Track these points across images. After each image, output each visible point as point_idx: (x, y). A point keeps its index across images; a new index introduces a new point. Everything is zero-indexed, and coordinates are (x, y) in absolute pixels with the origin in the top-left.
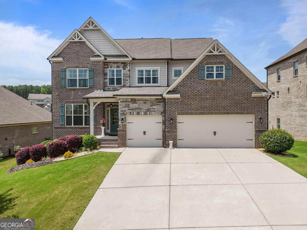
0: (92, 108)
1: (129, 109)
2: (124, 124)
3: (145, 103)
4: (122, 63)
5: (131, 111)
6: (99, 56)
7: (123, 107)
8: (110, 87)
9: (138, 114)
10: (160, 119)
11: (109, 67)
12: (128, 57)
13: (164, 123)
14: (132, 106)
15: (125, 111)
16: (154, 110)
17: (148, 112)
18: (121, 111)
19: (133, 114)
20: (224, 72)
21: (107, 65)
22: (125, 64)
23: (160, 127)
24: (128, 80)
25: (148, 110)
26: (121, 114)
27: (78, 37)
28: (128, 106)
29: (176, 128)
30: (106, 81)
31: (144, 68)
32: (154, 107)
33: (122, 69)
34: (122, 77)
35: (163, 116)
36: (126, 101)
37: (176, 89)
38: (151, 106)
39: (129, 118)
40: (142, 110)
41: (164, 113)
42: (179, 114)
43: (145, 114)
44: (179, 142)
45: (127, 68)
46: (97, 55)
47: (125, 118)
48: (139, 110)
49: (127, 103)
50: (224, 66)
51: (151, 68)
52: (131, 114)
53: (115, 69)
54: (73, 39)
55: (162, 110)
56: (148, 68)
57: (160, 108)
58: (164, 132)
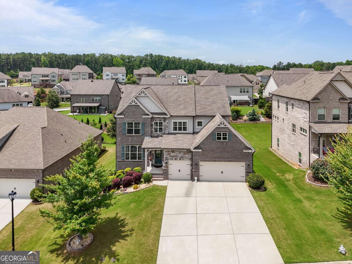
0: (146, 154)
1: (170, 157)
2: (167, 165)
3: (180, 153)
4: (163, 118)
5: (171, 157)
6: (148, 115)
7: (166, 155)
8: (155, 133)
9: (176, 159)
10: (189, 162)
11: (155, 120)
12: (167, 115)
13: (192, 165)
14: (172, 154)
15: (168, 157)
16: (186, 157)
17: (182, 159)
18: (165, 157)
19: (173, 160)
20: (227, 137)
21: (153, 119)
22: (165, 119)
23: (189, 168)
24: (166, 129)
25: (182, 157)
26: (165, 159)
27: (134, 102)
28: (170, 154)
29: (199, 169)
30: (152, 129)
31: (178, 121)
32: (185, 155)
33: (163, 122)
34: (163, 127)
35: (191, 161)
36: (168, 152)
37: (199, 146)
38: (184, 154)
39: (170, 162)
40: (178, 157)
41: (192, 159)
42: (201, 161)
43: (180, 159)
44: (201, 178)
45: (166, 121)
46: (147, 114)
47: (168, 162)
48: (176, 157)
49: (169, 153)
50: (227, 133)
51: (182, 121)
52: (171, 160)
53: (158, 122)
54: (131, 103)
55: (190, 157)
56: (180, 121)
57: (189, 156)
58: (192, 171)
